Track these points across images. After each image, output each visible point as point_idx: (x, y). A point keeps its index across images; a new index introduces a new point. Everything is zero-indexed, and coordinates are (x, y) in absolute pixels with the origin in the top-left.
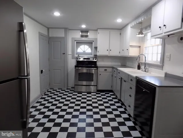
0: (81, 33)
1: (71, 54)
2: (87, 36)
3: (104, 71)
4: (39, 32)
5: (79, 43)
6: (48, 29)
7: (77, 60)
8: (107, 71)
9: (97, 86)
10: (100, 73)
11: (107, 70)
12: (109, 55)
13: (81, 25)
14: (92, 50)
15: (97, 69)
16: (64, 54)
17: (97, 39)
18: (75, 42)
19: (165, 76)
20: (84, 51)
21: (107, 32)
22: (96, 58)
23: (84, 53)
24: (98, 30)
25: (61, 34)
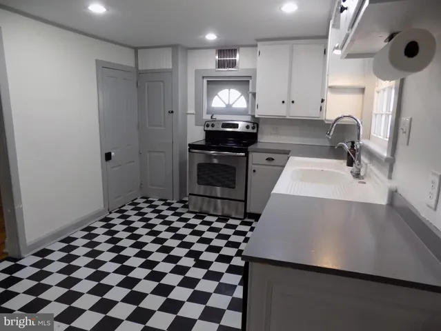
0: (217, 57)
1: (193, 112)
2: (233, 64)
3: (267, 162)
4: (96, 60)
5: (215, 84)
6: (136, 49)
7: (206, 129)
8: (272, 163)
9: (245, 201)
10: (255, 167)
11: (273, 159)
12: (288, 117)
13: (205, 34)
14: (248, 101)
15: (247, 156)
16: (172, 112)
17: (255, 70)
18: (205, 81)
19: (387, 205)
20: (229, 106)
21: (284, 48)
22: (256, 125)
23: (229, 110)
24: (259, 44)
25: (163, 61)
